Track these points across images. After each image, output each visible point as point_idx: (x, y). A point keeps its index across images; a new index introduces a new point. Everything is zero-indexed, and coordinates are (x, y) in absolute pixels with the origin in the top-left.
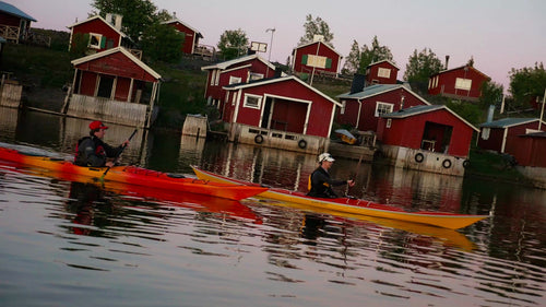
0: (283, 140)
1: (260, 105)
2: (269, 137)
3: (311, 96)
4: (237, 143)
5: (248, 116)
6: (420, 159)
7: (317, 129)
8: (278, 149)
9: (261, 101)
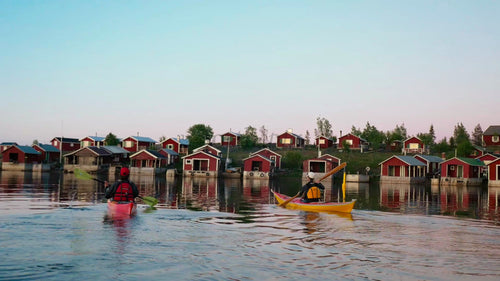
0: (201, 174)
1: (192, 163)
2: (196, 173)
3: (208, 157)
4: (185, 176)
5: (188, 167)
6: (252, 175)
7: (212, 168)
8: (200, 177)
9: (192, 161)
